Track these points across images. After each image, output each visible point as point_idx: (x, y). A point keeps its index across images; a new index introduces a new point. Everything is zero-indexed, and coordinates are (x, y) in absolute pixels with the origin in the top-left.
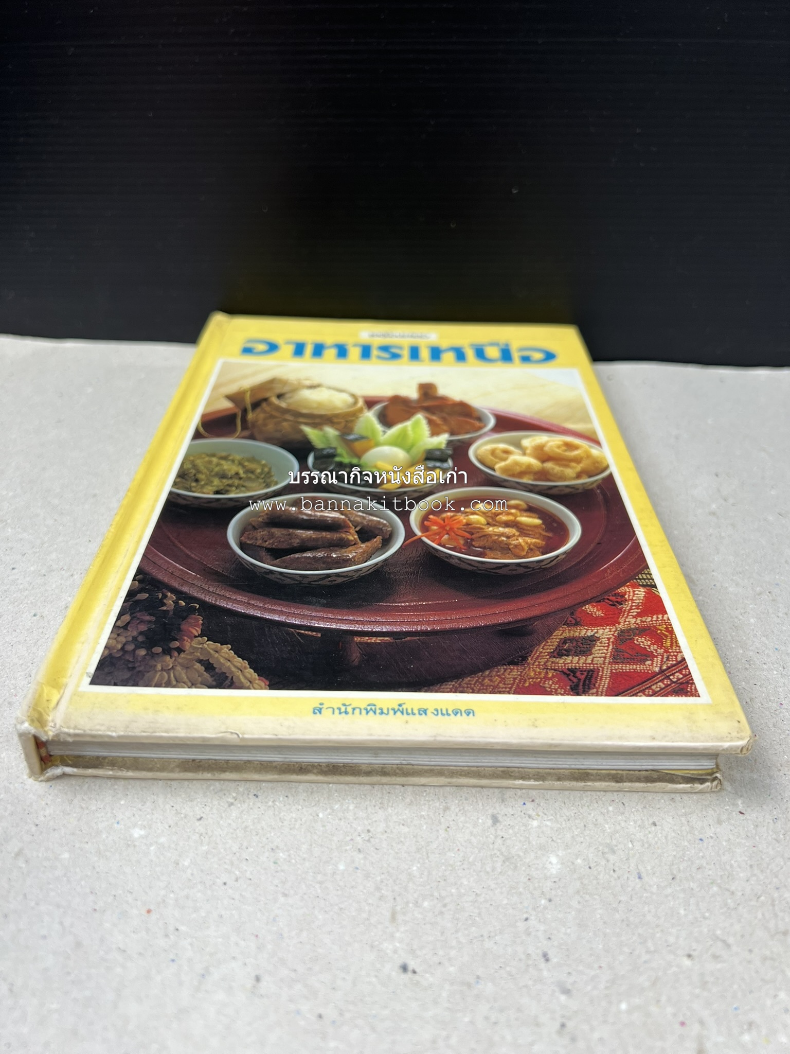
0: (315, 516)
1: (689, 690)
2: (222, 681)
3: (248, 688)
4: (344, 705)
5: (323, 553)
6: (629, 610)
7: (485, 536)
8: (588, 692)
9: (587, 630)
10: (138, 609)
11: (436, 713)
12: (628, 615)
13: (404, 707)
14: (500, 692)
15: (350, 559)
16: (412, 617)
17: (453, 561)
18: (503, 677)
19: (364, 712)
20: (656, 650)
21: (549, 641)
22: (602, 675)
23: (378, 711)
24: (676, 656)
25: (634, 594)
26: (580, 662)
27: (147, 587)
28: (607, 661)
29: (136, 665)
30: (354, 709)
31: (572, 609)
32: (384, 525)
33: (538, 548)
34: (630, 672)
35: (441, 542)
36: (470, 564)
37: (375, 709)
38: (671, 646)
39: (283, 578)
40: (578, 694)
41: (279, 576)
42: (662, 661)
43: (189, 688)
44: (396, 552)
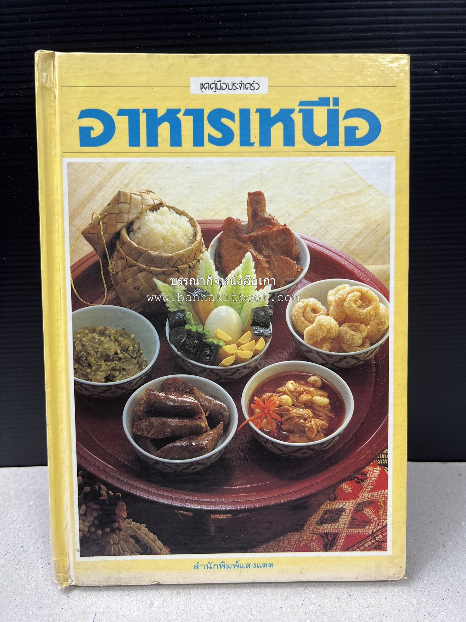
0: (178, 401)
1: (383, 546)
2: (146, 550)
3: (160, 554)
4: (209, 563)
5: (187, 442)
6: (367, 487)
7: (290, 418)
8: (332, 548)
9: (340, 503)
10: (88, 500)
11: (254, 566)
12: (365, 491)
13: (239, 563)
14: (287, 551)
15: (204, 447)
16: (243, 498)
17: (269, 446)
18: (290, 540)
19: (219, 567)
20: (374, 518)
21: (318, 513)
22: (341, 537)
23: (226, 566)
24: (383, 522)
25: (373, 473)
26: (332, 528)
27: (88, 481)
28: (346, 527)
29: (100, 541)
30: (214, 565)
31: (334, 487)
32: (224, 408)
33: (323, 430)
34: (356, 534)
35: (262, 426)
36: (278, 448)
37: (225, 565)
38: (382, 515)
39: (165, 468)
40: (326, 551)
41: (163, 466)
42: (375, 526)
43: (130, 555)
44: (232, 438)
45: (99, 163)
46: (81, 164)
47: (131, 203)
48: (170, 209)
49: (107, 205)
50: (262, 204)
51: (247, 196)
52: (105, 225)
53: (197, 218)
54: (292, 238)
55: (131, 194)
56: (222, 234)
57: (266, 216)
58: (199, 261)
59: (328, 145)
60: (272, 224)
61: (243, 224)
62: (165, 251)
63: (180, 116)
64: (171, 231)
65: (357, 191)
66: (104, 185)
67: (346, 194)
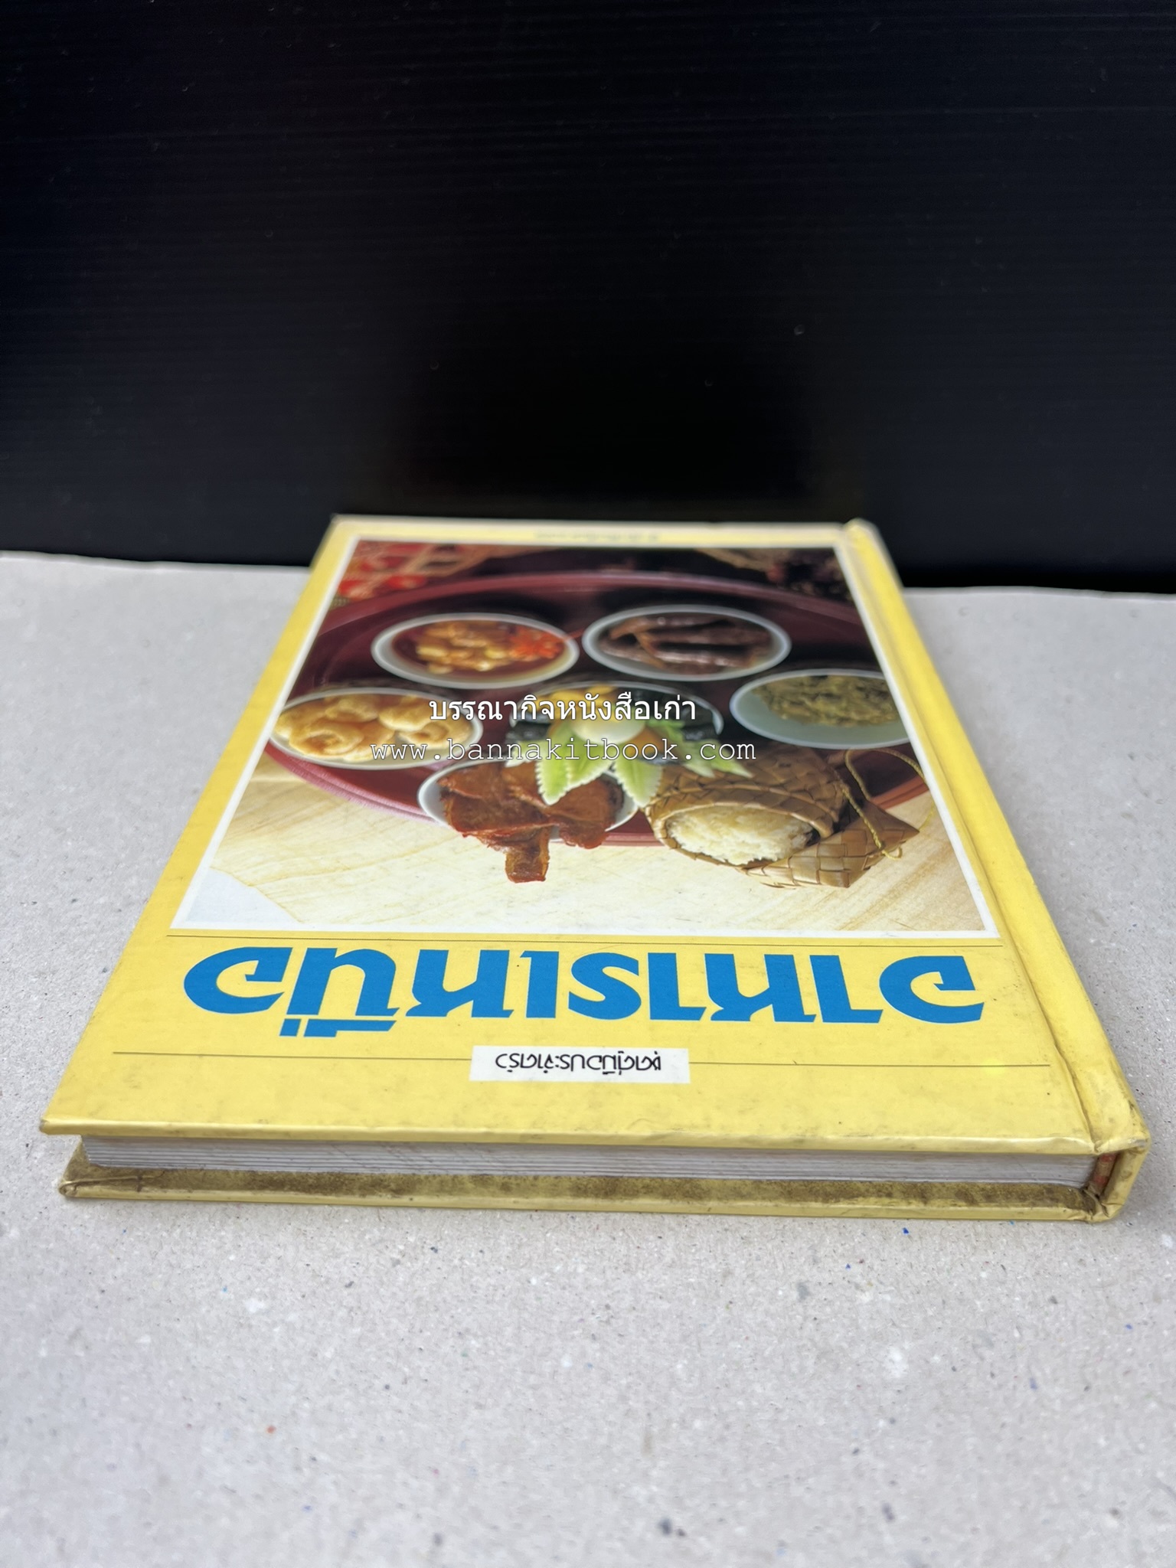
45: (906, 930)
46: (952, 927)
47: (818, 872)
48: (724, 861)
49: (872, 868)
50: (513, 864)
51: (546, 876)
52: (869, 841)
53: (666, 850)
54: (453, 818)
55: (820, 884)
56: (607, 827)
57: (507, 849)
58: (658, 795)
59: (334, 951)
60: (492, 837)
61: (560, 840)
62: (731, 808)
63: (713, 1008)
64: (722, 833)
65: (287, 878)
66: (885, 896)
67: (314, 874)
